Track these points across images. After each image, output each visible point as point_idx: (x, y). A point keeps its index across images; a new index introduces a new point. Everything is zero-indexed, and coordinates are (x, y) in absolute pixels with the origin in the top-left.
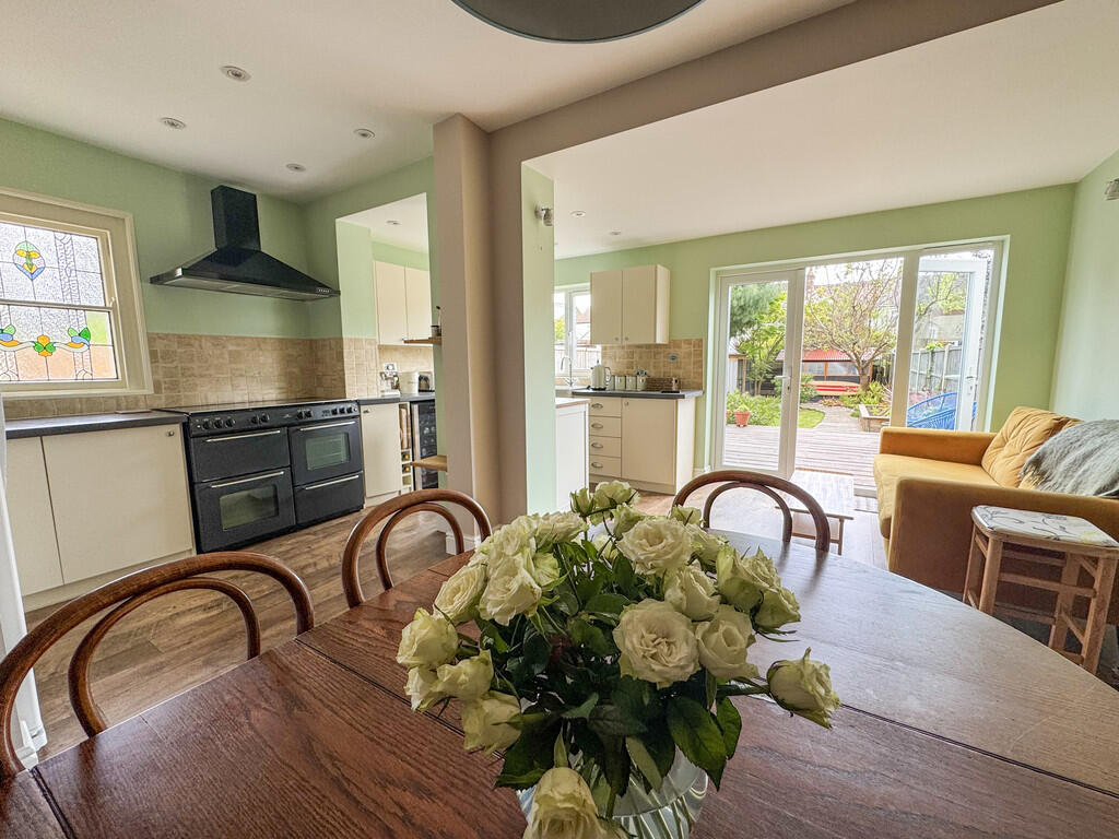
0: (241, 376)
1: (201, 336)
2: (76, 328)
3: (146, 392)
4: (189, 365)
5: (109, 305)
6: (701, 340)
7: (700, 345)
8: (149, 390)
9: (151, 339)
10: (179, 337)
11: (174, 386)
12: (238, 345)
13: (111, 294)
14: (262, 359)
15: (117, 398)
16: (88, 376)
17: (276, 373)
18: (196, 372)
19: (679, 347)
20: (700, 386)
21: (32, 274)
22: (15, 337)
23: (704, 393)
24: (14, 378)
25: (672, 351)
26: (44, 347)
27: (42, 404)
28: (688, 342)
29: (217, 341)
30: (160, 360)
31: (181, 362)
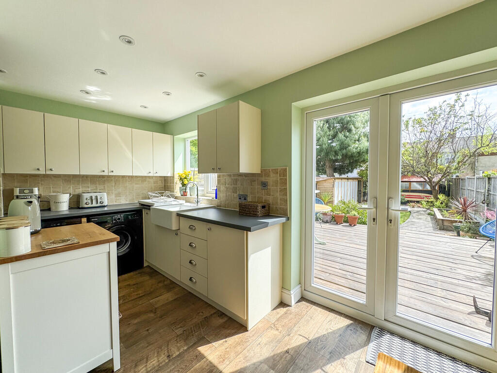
6: (285, 170)
7: (284, 174)
19: (269, 176)
20: (285, 213)
23: (289, 219)
25: (263, 179)
28: (275, 171)
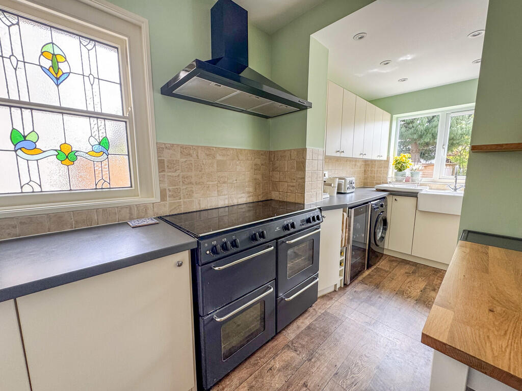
0: (224, 182)
1: (198, 147)
2: (97, 137)
3: (153, 200)
4: (189, 174)
5: (126, 115)
8: (156, 199)
9: (160, 149)
10: (182, 147)
11: (176, 194)
12: (224, 155)
13: (128, 105)
14: (239, 168)
15: (130, 207)
16: (106, 185)
17: (247, 180)
18: (193, 180)
21: (58, 79)
22: (39, 145)
24: (37, 189)
26: (67, 156)
27: (61, 217)
29: (210, 151)
30: (166, 170)
31: (182, 171)
